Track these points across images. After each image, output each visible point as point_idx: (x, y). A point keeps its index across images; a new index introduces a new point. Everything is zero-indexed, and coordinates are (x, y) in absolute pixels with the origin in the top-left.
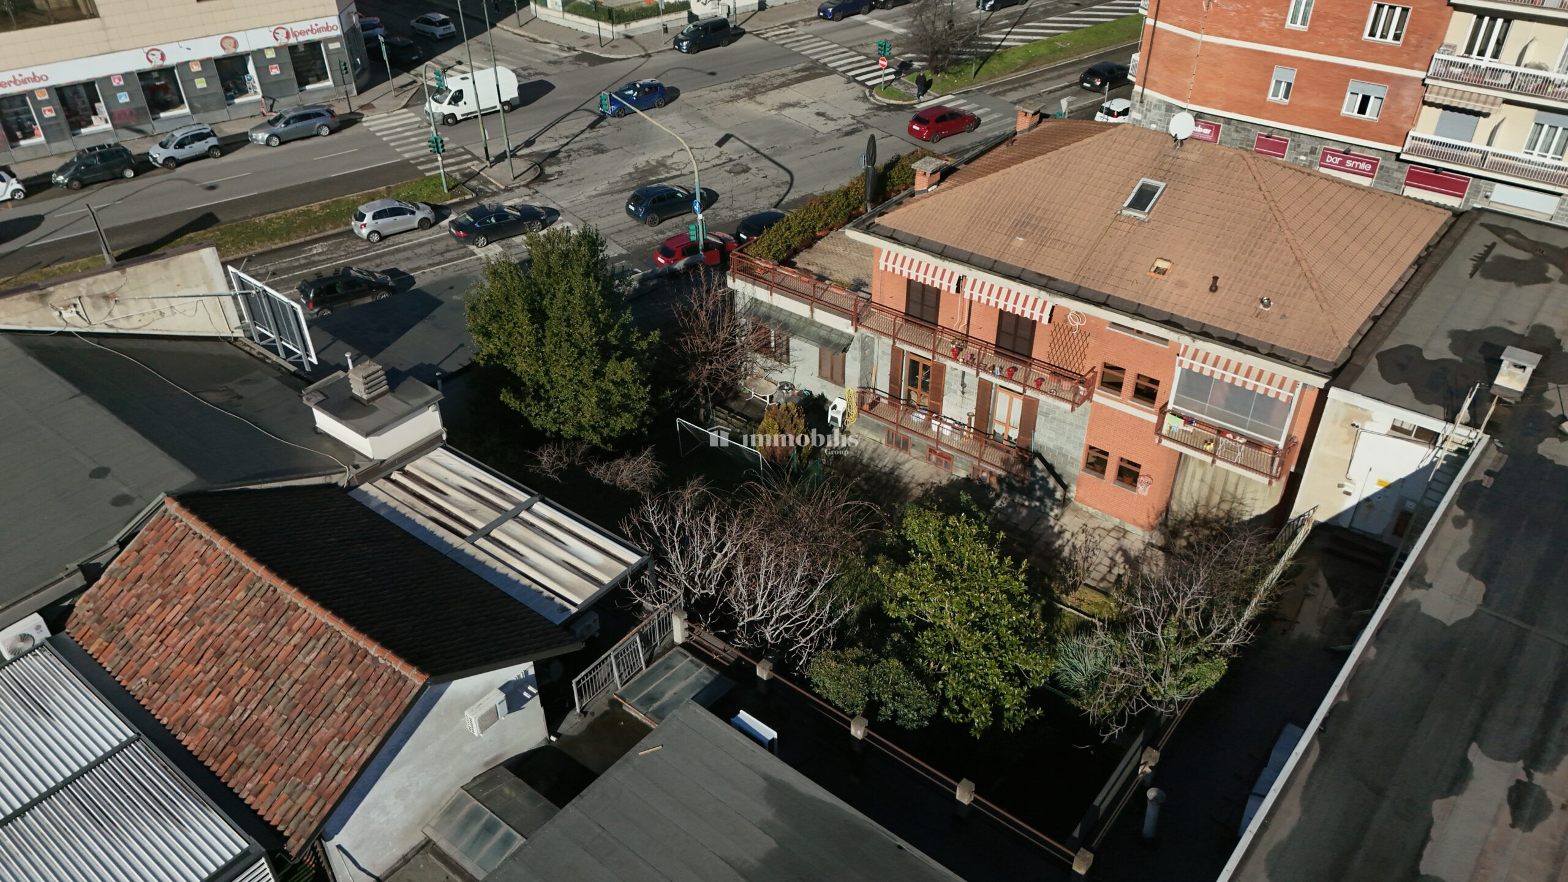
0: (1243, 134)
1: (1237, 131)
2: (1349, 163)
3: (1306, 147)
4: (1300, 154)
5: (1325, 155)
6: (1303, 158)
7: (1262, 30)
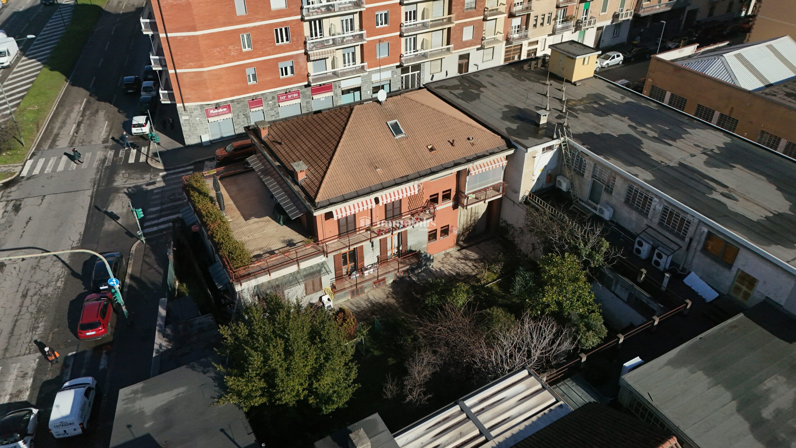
0: (242, 104)
1: (238, 104)
2: (289, 96)
3: (270, 98)
4: (269, 101)
5: (278, 98)
6: (270, 102)
7: (233, 56)
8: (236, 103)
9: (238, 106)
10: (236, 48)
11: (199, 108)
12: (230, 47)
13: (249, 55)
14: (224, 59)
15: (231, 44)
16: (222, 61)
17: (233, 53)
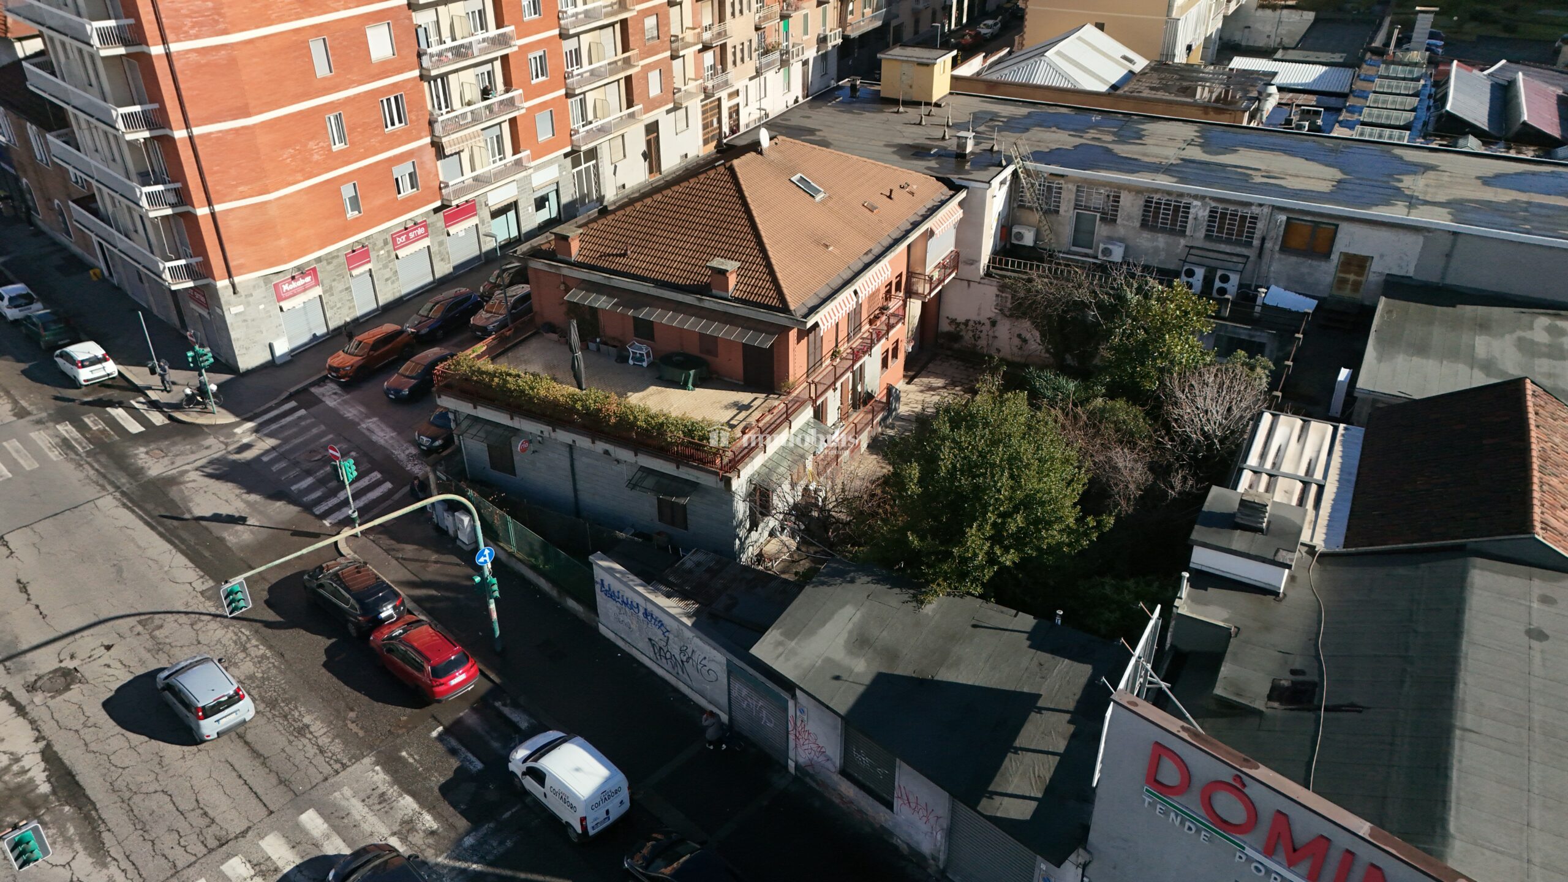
0: (335, 262)
1: (329, 263)
2: (412, 235)
3: (380, 243)
4: (379, 250)
5: (394, 240)
6: (382, 252)
7: (317, 163)
8: (324, 263)
9: (330, 268)
10: (321, 144)
11: (262, 283)
12: (311, 145)
13: (344, 158)
14: (302, 170)
15: (311, 139)
16: (299, 176)
17: (316, 157)
